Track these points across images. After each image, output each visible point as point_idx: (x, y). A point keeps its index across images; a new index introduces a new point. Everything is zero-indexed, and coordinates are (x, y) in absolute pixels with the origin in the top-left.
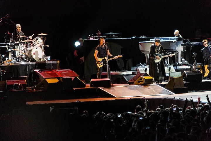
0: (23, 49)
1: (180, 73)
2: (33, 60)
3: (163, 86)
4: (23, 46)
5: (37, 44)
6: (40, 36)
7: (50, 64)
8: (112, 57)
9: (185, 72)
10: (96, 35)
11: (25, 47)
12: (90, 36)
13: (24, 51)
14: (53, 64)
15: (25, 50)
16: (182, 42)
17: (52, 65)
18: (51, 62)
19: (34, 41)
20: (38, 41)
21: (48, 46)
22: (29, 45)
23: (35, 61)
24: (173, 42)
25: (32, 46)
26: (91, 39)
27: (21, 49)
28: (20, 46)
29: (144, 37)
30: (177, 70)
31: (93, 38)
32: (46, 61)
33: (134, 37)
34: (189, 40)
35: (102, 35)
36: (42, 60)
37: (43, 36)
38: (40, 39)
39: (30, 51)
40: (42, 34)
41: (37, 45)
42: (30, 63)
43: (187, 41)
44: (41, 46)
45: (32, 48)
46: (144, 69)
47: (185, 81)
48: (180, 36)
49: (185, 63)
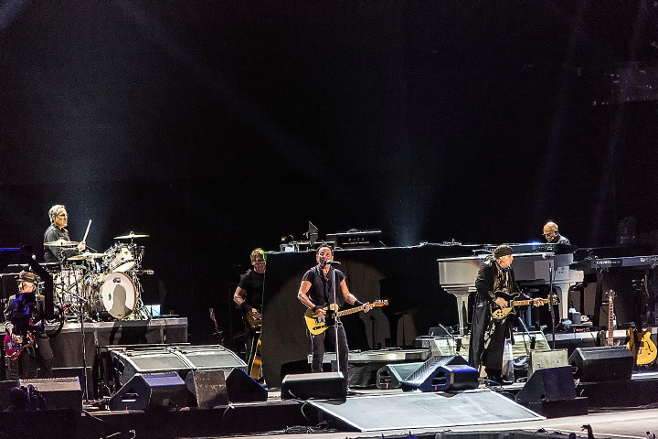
0: (73, 280)
1: (564, 352)
2: (106, 317)
3: (512, 394)
4: (72, 271)
5: (118, 266)
6: (127, 242)
7: (157, 329)
8: (357, 305)
9: (578, 349)
10: (304, 239)
11: (78, 277)
12: (283, 242)
13: (77, 290)
14: (167, 330)
15: (80, 285)
16: (571, 257)
17: (165, 333)
18: (162, 322)
19: (109, 258)
20: (119, 256)
21: (151, 272)
22: (92, 269)
23: (113, 319)
24: (543, 259)
25: (102, 272)
26: (289, 249)
27: (66, 281)
28: (64, 273)
29: (454, 243)
30: (555, 345)
31: (296, 248)
32: (147, 318)
33: (422, 245)
34: (595, 252)
35: (322, 237)
36: (132, 317)
37: (135, 240)
38: (124, 250)
39: (96, 288)
40: (131, 236)
41: (117, 270)
42: (96, 325)
43: (587, 254)
44: (128, 273)
45: (101, 277)
46: (455, 343)
47: (579, 380)
49: (583, 322)
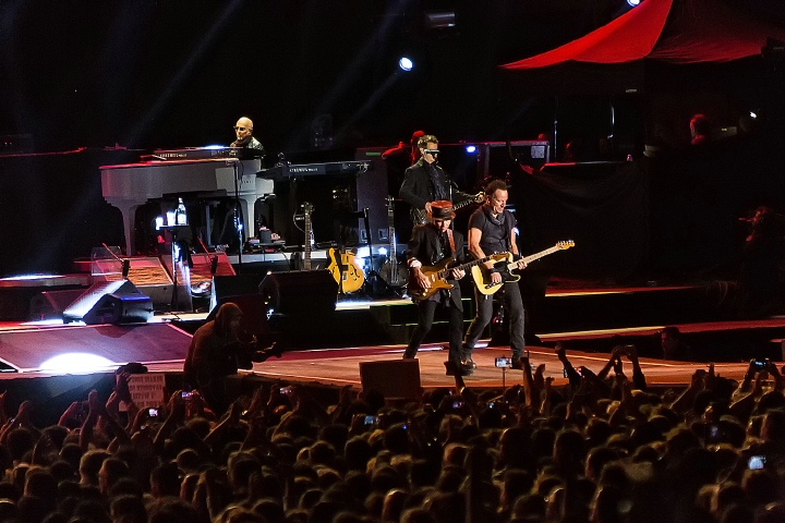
3: (192, 327)
9: (269, 273)
16: (258, 165)
24: (227, 166)
29: (117, 147)
30: (241, 269)
33: (80, 149)
34: (287, 157)
43: (278, 160)
46: (120, 266)
47: (271, 311)
48: (256, 142)
49: (273, 241)
